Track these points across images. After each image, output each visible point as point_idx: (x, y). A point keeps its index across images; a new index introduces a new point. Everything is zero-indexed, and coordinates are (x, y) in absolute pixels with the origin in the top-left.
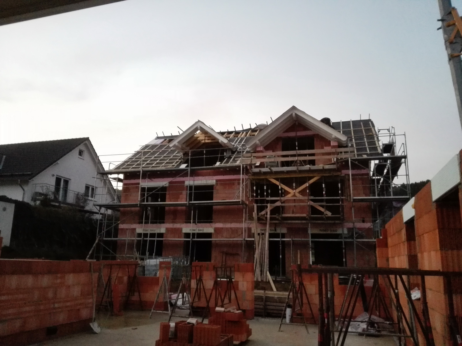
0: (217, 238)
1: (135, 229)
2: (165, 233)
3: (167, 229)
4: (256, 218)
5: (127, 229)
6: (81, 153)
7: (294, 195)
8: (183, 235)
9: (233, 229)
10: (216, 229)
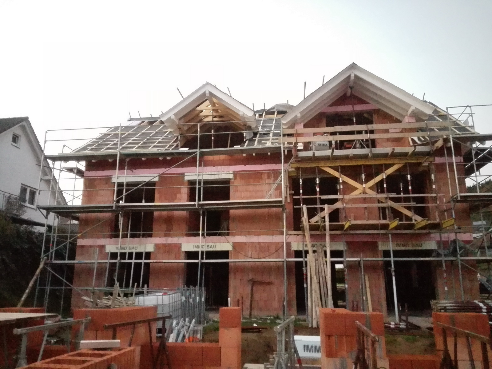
0: (238, 258)
2: (153, 252)
3: (157, 246)
5: (91, 246)
6: (15, 139)
7: (364, 193)
8: (183, 255)
9: (262, 245)
10: (235, 245)
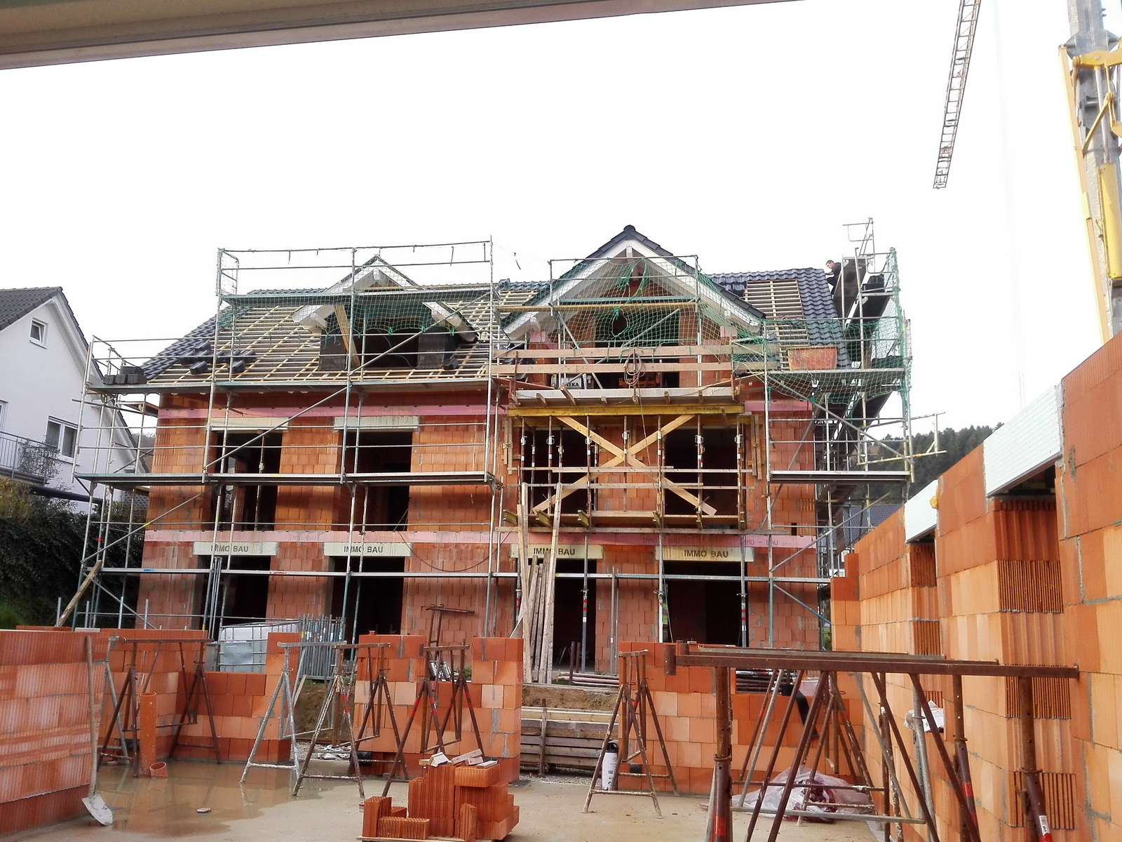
0: (420, 571)
1: (189, 544)
2: (274, 556)
3: (281, 545)
4: (526, 519)
5: (168, 544)
6: (37, 330)
7: (625, 463)
8: (325, 563)
9: (463, 547)
10: (416, 548)
